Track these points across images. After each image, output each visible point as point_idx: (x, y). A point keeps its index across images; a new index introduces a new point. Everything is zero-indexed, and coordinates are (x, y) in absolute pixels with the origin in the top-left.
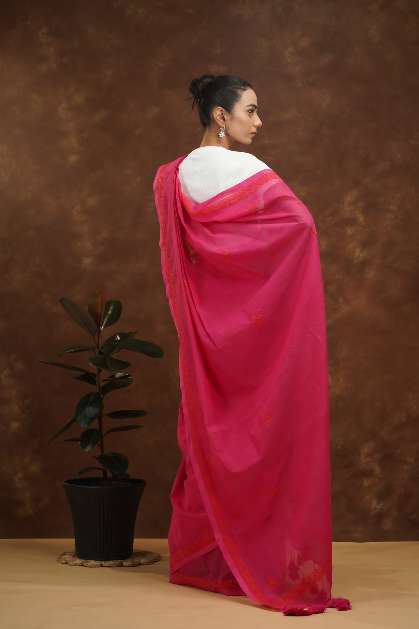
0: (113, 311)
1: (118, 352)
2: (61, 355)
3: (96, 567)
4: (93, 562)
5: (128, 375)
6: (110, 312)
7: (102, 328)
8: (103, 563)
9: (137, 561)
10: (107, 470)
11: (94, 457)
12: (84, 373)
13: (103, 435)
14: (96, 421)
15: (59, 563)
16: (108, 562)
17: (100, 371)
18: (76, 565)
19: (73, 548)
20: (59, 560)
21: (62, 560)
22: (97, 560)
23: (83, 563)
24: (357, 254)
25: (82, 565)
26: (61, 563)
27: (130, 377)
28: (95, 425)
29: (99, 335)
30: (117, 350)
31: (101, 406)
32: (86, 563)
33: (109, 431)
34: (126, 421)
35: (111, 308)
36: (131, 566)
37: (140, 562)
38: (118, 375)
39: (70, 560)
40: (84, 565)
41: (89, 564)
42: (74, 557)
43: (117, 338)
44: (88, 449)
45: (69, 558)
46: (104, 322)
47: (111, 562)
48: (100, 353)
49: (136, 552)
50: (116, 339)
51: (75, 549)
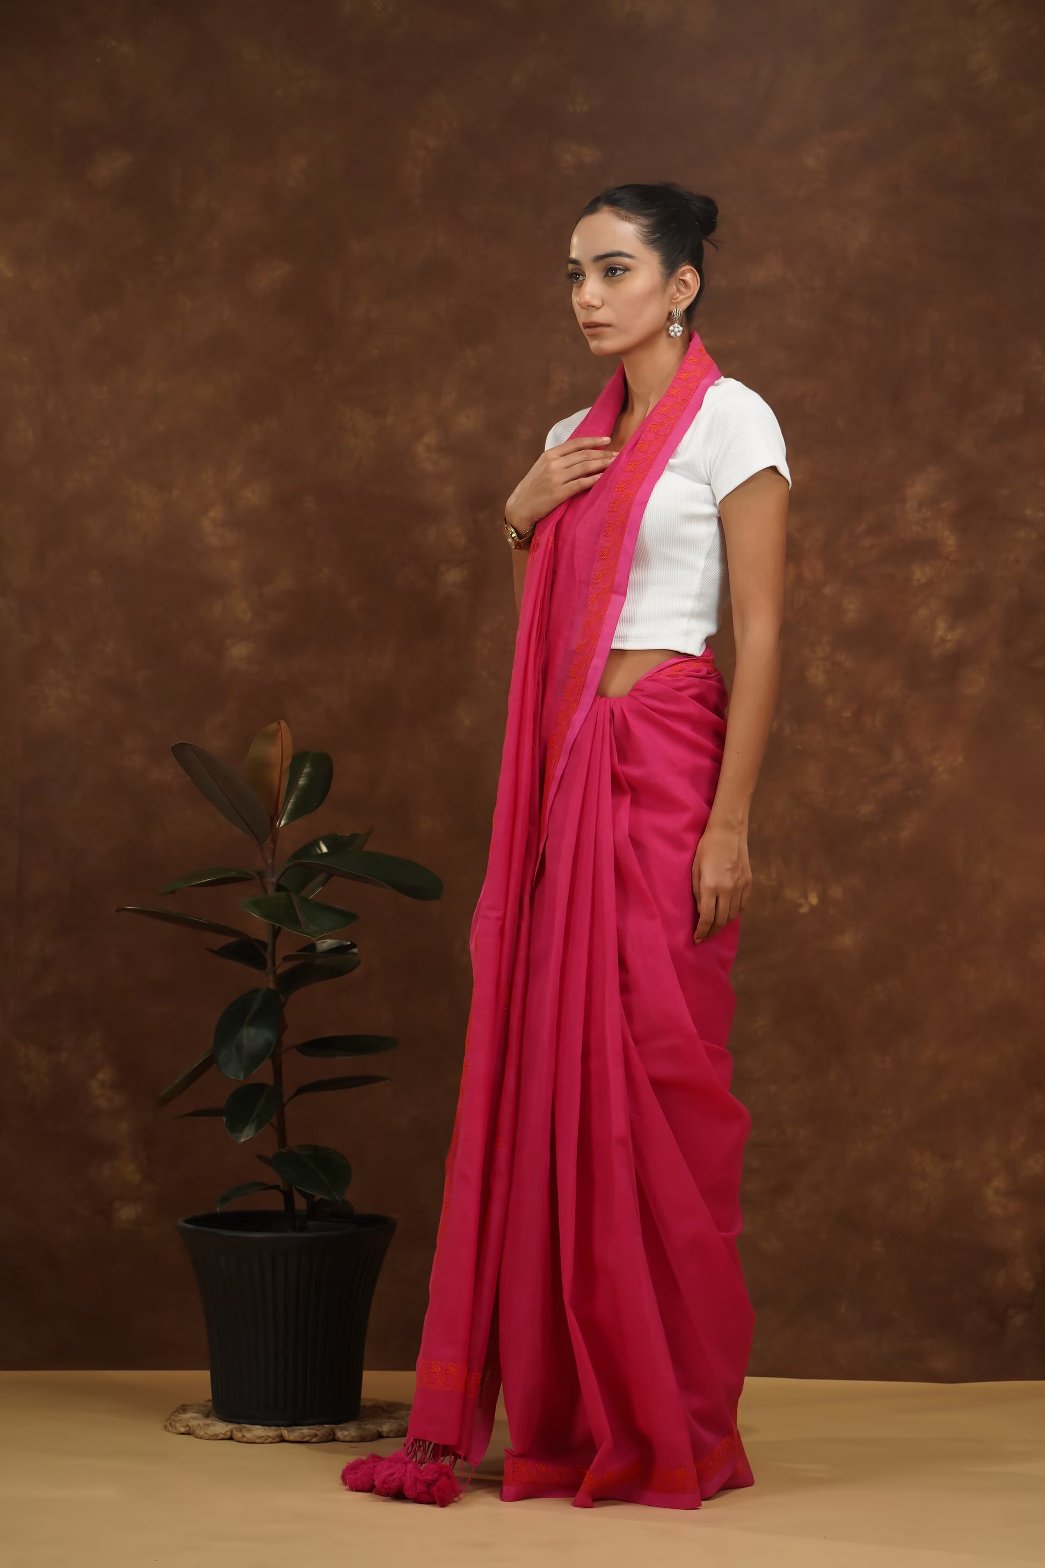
0: (312, 778)
1: (323, 886)
2: (173, 892)
3: (267, 1441)
4: (258, 1431)
5: (349, 943)
6: (302, 782)
7: (283, 822)
8: (285, 1432)
9: (371, 1427)
10: (295, 1191)
11: (260, 1157)
12: (235, 939)
13: (285, 1101)
14: (267, 1065)
15: (168, 1431)
16: (299, 1429)
17: (276, 933)
18: (215, 1438)
19: (207, 1394)
20: (169, 1426)
21: (178, 1425)
22: (269, 1425)
23: (232, 1432)
24: (940, 633)
25: (231, 1438)
26: (175, 1431)
27: (355, 950)
28: (264, 1073)
29: (274, 841)
30: (321, 878)
31: (280, 1027)
32: (241, 1431)
33: (301, 1090)
34: (342, 1065)
35: (306, 770)
36: (356, 1440)
37: (380, 1430)
38: (326, 944)
39: (199, 1425)
40: (234, 1437)
41: (248, 1435)
42: (207, 1416)
43: (321, 850)
44: (246, 1136)
45: (194, 1418)
46: (287, 806)
47: (305, 1430)
48: (279, 888)
49: (368, 1404)
50: (319, 851)
51: (210, 1397)
